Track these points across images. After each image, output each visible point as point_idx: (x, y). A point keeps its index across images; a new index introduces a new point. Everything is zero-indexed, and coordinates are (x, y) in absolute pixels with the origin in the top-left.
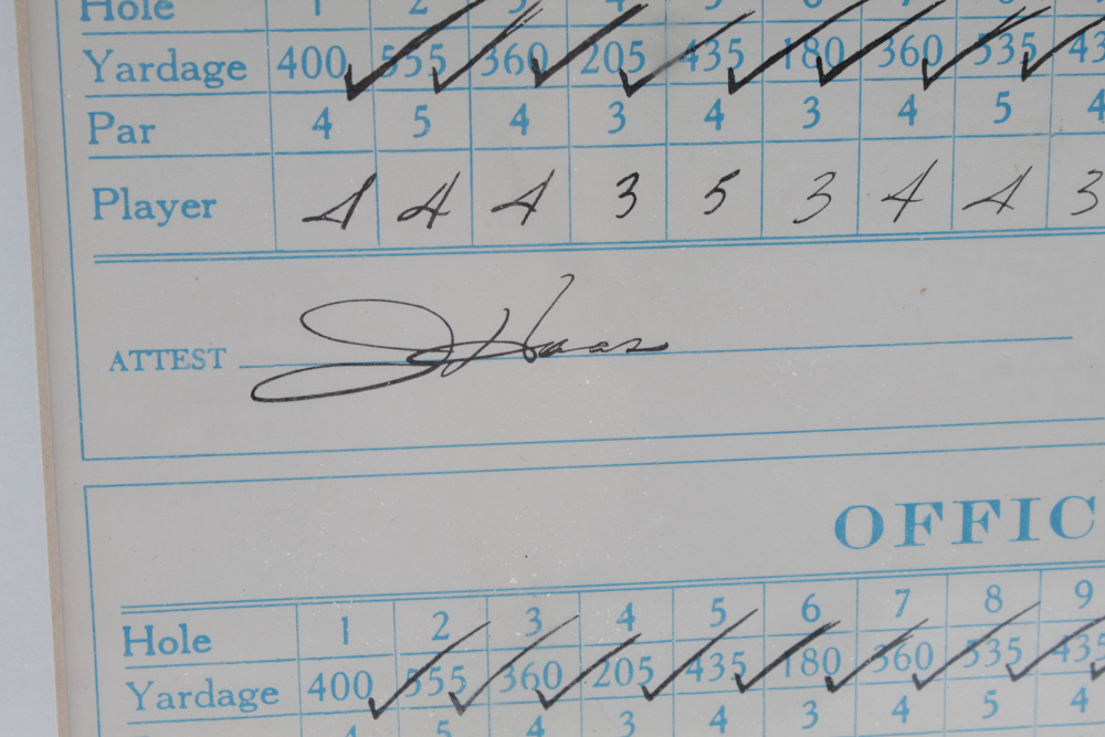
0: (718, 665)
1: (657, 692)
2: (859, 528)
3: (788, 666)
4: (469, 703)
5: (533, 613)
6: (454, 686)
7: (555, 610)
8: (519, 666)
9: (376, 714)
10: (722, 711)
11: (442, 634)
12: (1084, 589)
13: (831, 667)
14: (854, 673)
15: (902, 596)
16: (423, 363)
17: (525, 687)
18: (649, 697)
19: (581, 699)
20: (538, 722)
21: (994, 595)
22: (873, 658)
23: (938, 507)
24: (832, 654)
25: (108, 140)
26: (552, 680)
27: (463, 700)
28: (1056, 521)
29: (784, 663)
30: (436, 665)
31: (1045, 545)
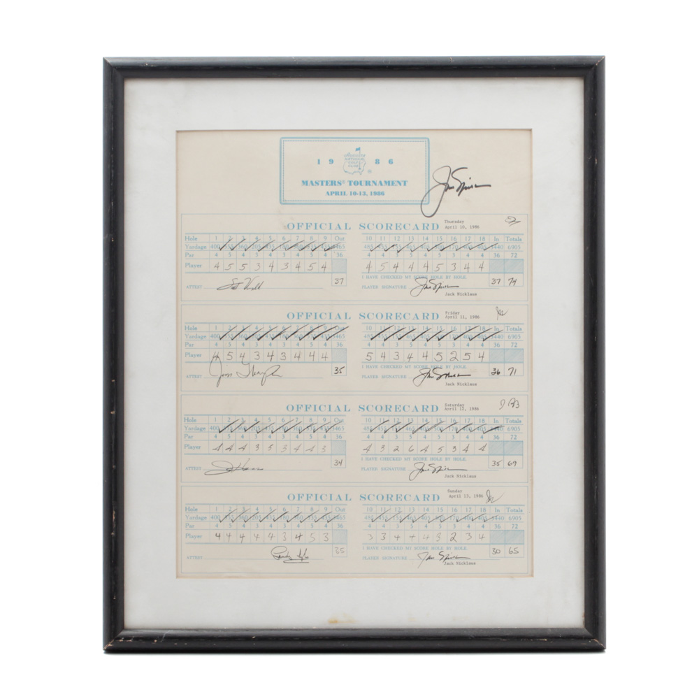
0: (271, 517)
2: (291, 497)
3: (281, 518)
5: (243, 508)
7: (247, 508)
8: (241, 516)
9: (221, 522)
10: (271, 525)
14: (291, 520)
15: (298, 508)
16: (229, 470)
18: (261, 522)
19: (250, 522)
20: (244, 524)
21: (312, 509)
22: (294, 517)
23: (303, 495)
25: (187, 438)
27: (233, 520)
28: (321, 497)
30: (229, 515)
31: (319, 501)
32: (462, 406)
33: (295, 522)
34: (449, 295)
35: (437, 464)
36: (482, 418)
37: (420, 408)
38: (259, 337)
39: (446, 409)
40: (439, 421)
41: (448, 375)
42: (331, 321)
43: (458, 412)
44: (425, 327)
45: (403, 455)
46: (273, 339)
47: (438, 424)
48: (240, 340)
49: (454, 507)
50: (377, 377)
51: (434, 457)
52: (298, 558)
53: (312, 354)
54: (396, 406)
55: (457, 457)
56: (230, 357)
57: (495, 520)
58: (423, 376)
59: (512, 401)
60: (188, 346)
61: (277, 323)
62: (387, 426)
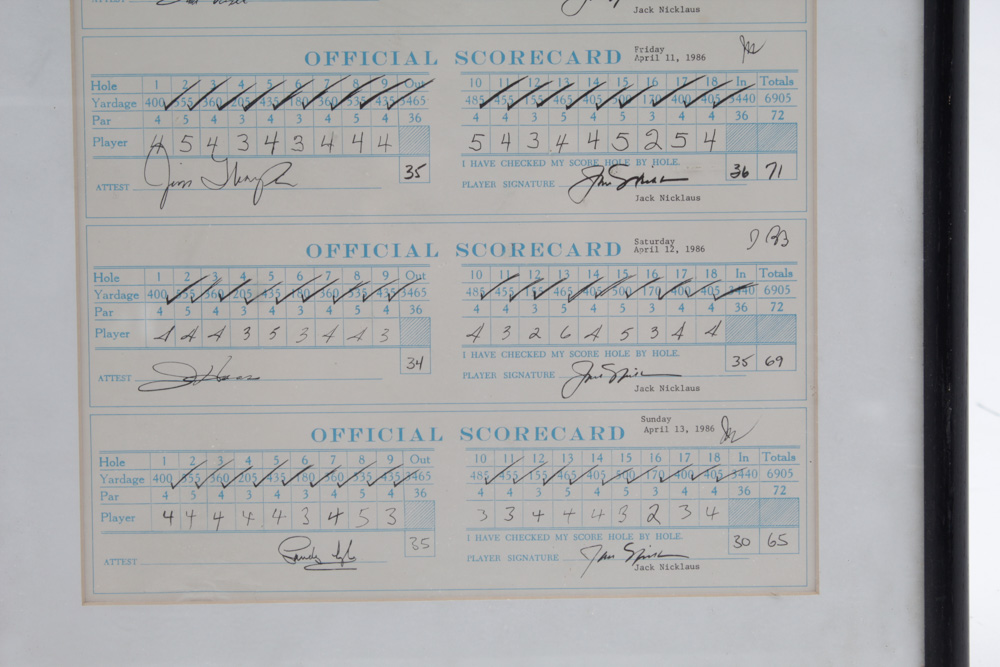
0: (277, 477)
1: (258, 484)
2: (319, 435)
3: (298, 478)
4: (201, 486)
5: (219, 458)
6: (196, 480)
7: (227, 458)
8: (216, 475)
9: (173, 488)
10: (278, 492)
11: (193, 463)
12: (390, 458)
13: (312, 479)
14: (319, 481)
15: (333, 458)
16: (188, 381)
17: (218, 481)
18: (256, 486)
19: (235, 486)
20: (222, 493)
21: (362, 459)
22: (325, 477)
23: (343, 430)
24: (312, 475)
25: (100, 315)
26: (226, 479)
27: (199, 484)
28: (380, 435)
30: (191, 473)
31: (377, 443)
32: (669, 243)
33: (328, 486)
34: (642, 11)
35: (619, 365)
36: (710, 268)
37: (583, 250)
38: (246, 104)
39: (636, 250)
40: (623, 276)
41: (640, 179)
42: (396, 69)
43: (662, 255)
44: (592, 81)
45: (549, 345)
46: (275, 108)
47: (620, 282)
48: (207, 111)
49: (655, 452)
50: (493, 185)
51: (612, 349)
52: (334, 559)
53: (358, 138)
54: (533, 245)
55: (660, 348)
56: (186, 147)
57: (739, 478)
58: (589, 183)
59: (774, 233)
60: (98, 123)
61: (284, 75)
62: (514, 286)
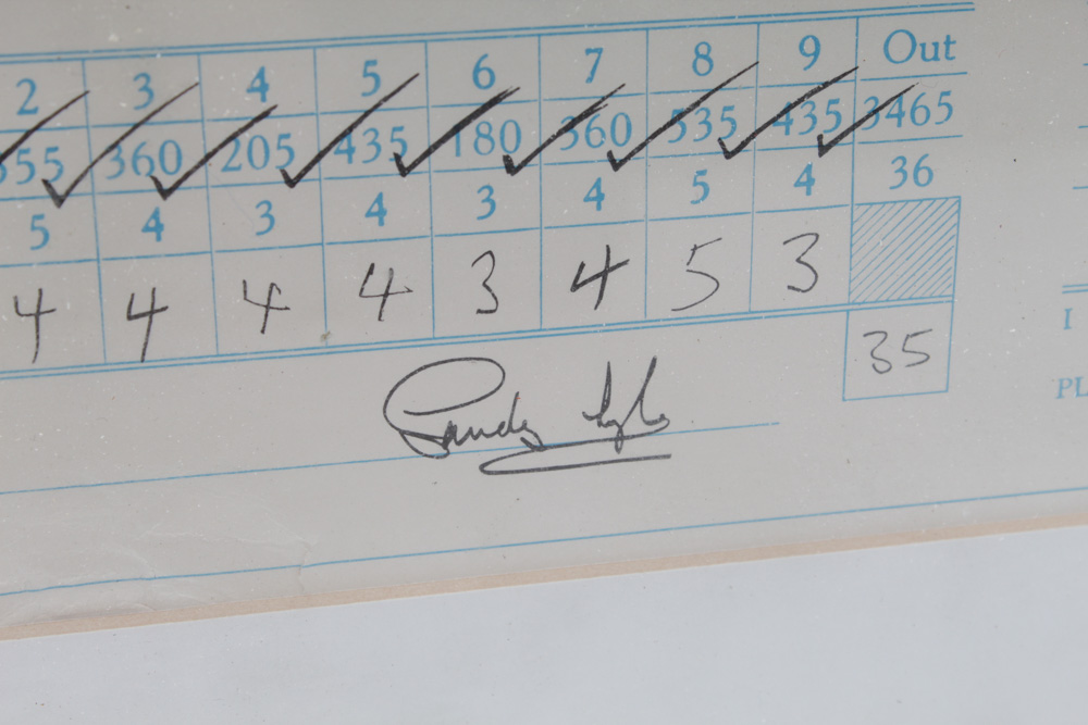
0: (373, 143)
1: (300, 177)
3: (458, 142)
4: (68, 193)
5: (142, 81)
6: (48, 172)
8: (128, 146)
10: (379, 199)
11: (30, 106)
12: (810, 47)
13: (510, 144)
14: (539, 151)
15: (593, 56)
17: (138, 173)
18: (291, 183)
19: (207, 187)
20: (156, 215)
21: (703, 55)
22: (560, 133)
24: (510, 129)
26: (171, 163)
27: (60, 189)
29: (453, 140)
30: (24, 146)
52: (591, 429)
